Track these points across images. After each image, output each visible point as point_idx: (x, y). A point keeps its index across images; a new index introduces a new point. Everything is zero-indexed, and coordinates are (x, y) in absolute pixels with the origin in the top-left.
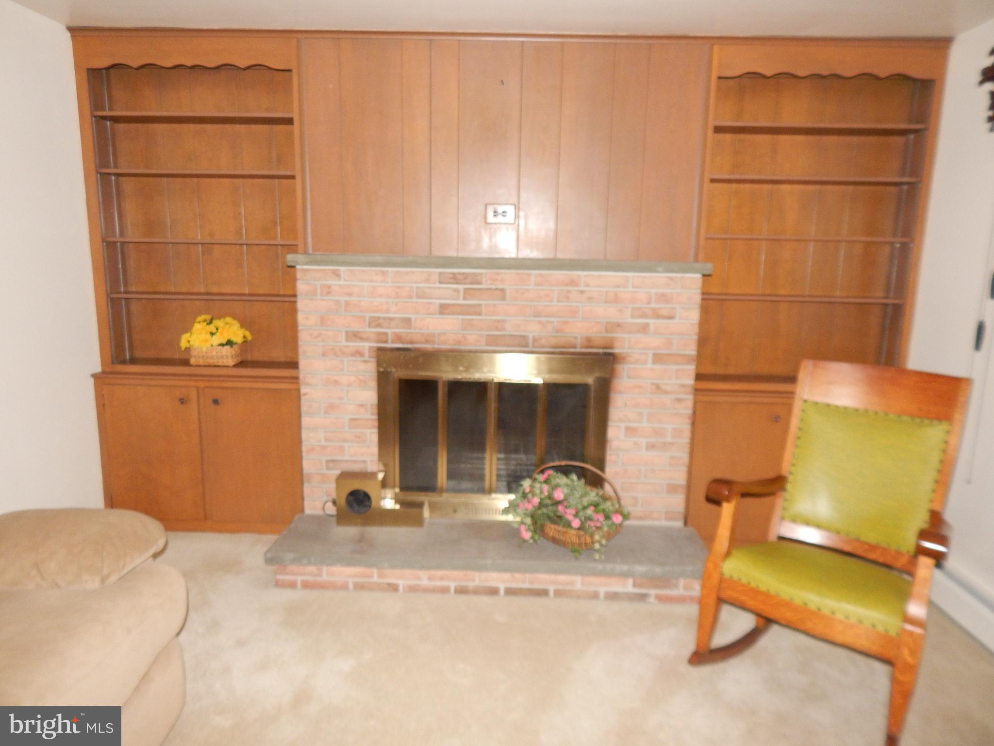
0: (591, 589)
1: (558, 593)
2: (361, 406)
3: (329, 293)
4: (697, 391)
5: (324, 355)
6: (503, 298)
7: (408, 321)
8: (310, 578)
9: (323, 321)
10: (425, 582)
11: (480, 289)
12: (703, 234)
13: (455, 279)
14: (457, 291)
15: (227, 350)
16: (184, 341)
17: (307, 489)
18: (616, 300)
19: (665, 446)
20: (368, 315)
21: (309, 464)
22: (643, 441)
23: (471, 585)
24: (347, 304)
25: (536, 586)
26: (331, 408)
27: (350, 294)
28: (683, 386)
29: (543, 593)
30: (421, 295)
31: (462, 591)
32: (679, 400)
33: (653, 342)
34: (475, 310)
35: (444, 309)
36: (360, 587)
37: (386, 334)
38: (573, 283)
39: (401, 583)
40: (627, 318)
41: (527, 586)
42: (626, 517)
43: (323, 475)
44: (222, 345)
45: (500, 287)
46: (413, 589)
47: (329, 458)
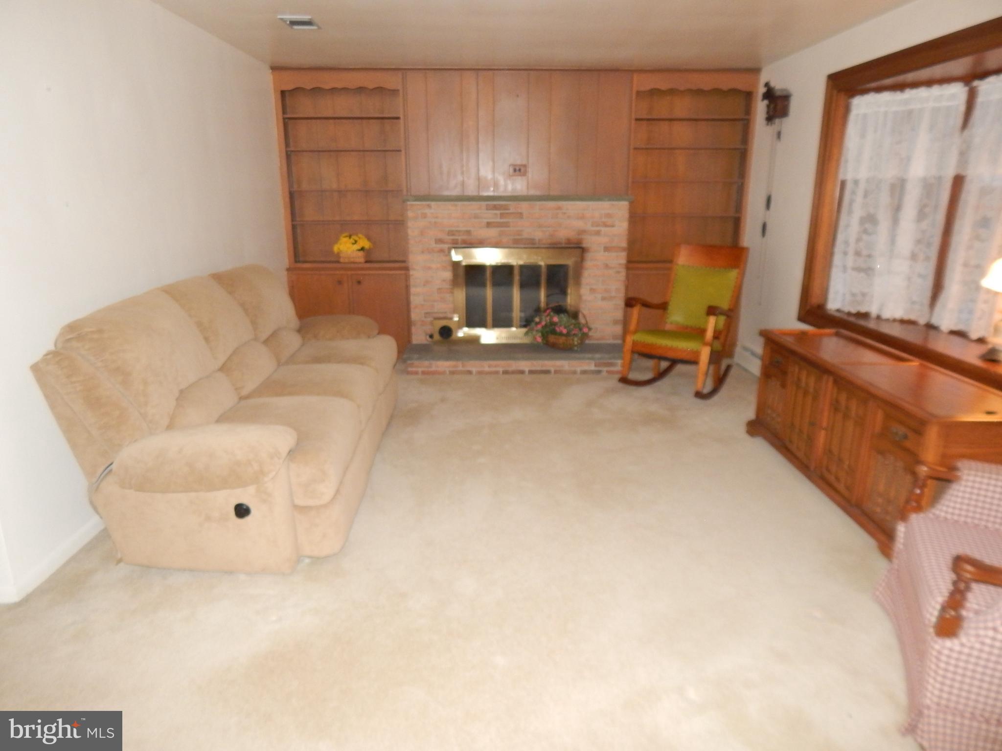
0: (573, 369)
1: (556, 372)
2: (444, 281)
3: (425, 217)
4: (628, 268)
5: (423, 252)
6: (522, 218)
7: (468, 232)
8: (426, 369)
9: (422, 233)
10: (487, 369)
11: (508, 213)
12: (630, 180)
13: (495, 208)
14: (496, 214)
15: (361, 254)
16: (336, 248)
17: (413, 330)
18: (582, 217)
19: (611, 298)
20: (447, 229)
21: (414, 316)
22: (599, 296)
23: (510, 369)
24: (435, 223)
25: (544, 368)
26: (426, 283)
27: (437, 217)
28: (620, 264)
29: (547, 372)
30: (476, 217)
31: (506, 372)
32: (618, 272)
33: (603, 240)
34: (506, 225)
35: (489, 225)
36: (453, 373)
37: (457, 240)
38: (559, 208)
39: (474, 370)
40: (589, 227)
41: (539, 368)
42: (590, 329)
43: (423, 321)
44: (359, 250)
45: (520, 211)
46: (480, 373)
47: (426, 311)
